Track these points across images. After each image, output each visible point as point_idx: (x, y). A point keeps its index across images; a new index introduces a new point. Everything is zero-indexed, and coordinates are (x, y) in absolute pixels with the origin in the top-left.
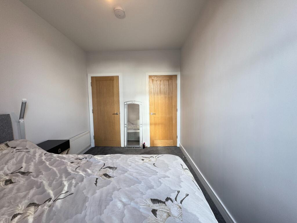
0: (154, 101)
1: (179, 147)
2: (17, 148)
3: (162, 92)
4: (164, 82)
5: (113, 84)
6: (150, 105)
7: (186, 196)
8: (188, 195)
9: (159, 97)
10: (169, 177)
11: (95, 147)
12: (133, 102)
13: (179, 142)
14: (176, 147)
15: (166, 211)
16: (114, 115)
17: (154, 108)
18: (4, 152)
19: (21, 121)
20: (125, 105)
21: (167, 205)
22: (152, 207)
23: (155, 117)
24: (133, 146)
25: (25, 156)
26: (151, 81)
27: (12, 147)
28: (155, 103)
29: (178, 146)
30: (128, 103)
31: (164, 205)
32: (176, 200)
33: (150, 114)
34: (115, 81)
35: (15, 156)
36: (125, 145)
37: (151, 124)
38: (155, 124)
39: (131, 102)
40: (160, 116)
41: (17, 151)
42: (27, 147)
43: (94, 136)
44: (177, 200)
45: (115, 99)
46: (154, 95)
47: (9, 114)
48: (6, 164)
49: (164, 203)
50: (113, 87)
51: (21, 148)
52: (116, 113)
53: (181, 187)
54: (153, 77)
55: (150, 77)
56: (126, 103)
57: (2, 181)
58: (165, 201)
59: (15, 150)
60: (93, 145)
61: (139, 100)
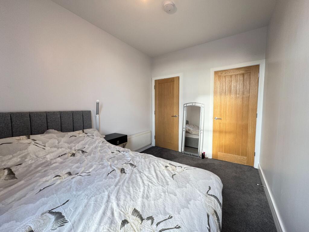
0: (221, 102)
1: (256, 169)
2: (88, 134)
3: (232, 91)
4: (236, 77)
5: (174, 85)
6: (215, 108)
7: (176, 228)
8: (179, 227)
9: (228, 97)
10: (175, 195)
11: (156, 146)
12: (194, 104)
13: (259, 163)
14: (253, 167)
15: (135, 229)
16: (173, 117)
17: (220, 112)
18: (80, 135)
19: (97, 116)
20: (184, 107)
21: (142, 224)
22: (128, 217)
23: (220, 123)
24: (192, 154)
25: (90, 141)
26: (217, 78)
27: (85, 133)
28: (221, 106)
29: (255, 167)
30: (188, 105)
31: (140, 222)
32: (157, 225)
33: (214, 118)
34: (175, 82)
35: (85, 139)
36: (183, 150)
37: (214, 131)
38: (221, 132)
39: (191, 104)
40: (228, 122)
41: (87, 136)
42: (94, 135)
43: (155, 136)
44: (159, 225)
45: (175, 101)
46: (221, 94)
47: (90, 111)
48: (78, 143)
49: (142, 219)
50: (173, 88)
51: (90, 135)
52: (175, 115)
53: (179, 214)
54: (220, 73)
55: (216, 73)
56: (185, 105)
57: (71, 153)
58: (146, 218)
59: (86, 135)
60: (154, 144)
61: (200, 102)
